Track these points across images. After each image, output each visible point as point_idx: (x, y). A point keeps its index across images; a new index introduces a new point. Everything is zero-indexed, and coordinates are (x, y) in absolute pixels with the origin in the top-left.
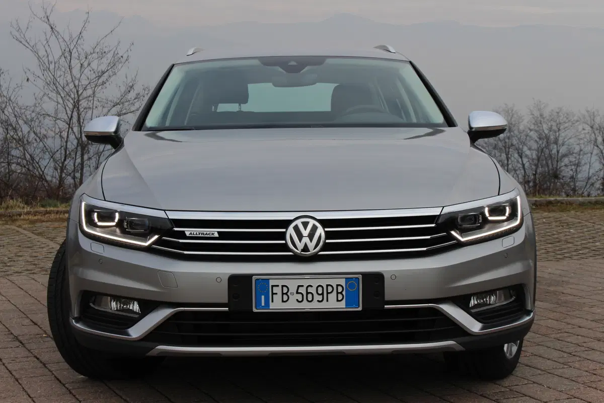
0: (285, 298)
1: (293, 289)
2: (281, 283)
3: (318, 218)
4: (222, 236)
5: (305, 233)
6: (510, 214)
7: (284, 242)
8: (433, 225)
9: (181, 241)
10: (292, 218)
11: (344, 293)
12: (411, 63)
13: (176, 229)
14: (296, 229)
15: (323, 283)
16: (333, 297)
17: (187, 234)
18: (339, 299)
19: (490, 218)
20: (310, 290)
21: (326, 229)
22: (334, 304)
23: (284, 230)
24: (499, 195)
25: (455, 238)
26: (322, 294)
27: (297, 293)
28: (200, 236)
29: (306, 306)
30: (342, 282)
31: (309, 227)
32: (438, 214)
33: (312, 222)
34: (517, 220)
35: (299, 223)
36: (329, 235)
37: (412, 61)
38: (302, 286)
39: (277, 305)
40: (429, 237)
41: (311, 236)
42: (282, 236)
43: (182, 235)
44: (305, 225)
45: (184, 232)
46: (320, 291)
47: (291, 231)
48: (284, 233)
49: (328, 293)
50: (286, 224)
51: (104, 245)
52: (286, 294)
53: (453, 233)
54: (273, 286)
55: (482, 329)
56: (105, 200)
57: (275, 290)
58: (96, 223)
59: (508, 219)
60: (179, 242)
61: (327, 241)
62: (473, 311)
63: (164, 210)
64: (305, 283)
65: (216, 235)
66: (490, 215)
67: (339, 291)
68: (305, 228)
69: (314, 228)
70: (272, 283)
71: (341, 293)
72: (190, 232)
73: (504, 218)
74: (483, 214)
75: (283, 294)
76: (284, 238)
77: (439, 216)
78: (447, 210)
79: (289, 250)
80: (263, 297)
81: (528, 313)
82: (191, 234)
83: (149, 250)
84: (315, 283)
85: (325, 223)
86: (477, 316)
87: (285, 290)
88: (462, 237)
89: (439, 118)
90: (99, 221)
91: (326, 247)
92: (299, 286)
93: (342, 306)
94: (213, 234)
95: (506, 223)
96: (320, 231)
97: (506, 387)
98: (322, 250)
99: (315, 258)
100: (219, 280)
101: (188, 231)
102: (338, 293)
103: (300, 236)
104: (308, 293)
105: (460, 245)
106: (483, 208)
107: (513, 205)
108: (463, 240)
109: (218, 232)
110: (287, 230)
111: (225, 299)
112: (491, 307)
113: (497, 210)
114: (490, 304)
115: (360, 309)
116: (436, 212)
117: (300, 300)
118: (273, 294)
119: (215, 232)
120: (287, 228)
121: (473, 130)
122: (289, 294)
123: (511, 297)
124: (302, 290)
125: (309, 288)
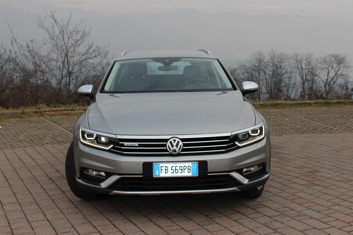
0: (167, 171)
1: (170, 168)
3: (180, 138)
4: (140, 146)
5: (175, 144)
6: (260, 133)
7: (166, 148)
8: (228, 140)
9: (123, 148)
10: (169, 138)
11: (191, 169)
12: (218, 60)
13: (120, 143)
14: (171, 142)
15: (183, 165)
16: (186, 171)
17: (125, 145)
18: (189, 172)
19: (252, 135)
20: (177, 168)
21: (183, 143)
22: (187, 174)
23: (166, 143)
24: (255, 125)
25: (237, 145)
26: (182, 170)
27: (172, 169)
28: (131, 145)
29: (175, 175)
30: (190, 165)
32: (230, 135)
33: (177, 140)
34: (262, 135)
35: (172, 140)
36: (184, 145)
37: (218, 58)
39: (163, 175)
40: (226, 145)
41: (177, 146)
42: (165, 146)
43: (123, 145)
44: (174, 141)
45: (124, 144)
46: (181, 169)
47: (168, 143)
48: (166, 144)
49: (184, 169)
50: (166, 140)
51: (90, 148)
52: (167, 170)
53: (236, 143)
54: (161, 167)
55: (249, 181)
56: (90, 129)
57: (162, 168)
58: (86, 138)
59: (259, 135)
60: (121, 148)
61: (184, 148)
62: (244, 174)
63: (115, 135)
64: (175, 165)
65: (137, 145)
66: (252, 133)
68: (175, 142)
69: (178, 142)
70: (161, 165)
71: (190, 169)
72: (126, 144)
73: (257, 134)
74: (249, 134)
75: (165, 170)
76: (166, 147)
77: (230, 136)
78: (234, 133)
79: (168, 151)
80: (157, 171)
81: (267, 173)
82: (127, 145)
83: (109, 151)
84: (179, 165)
85: (183, 140)
86: (246, 177)
87: (166, 168)
88: (239, 144)
89: (230, 86)
90: (88, 137)
91: (183, 150)
92: (172, 167)
93: (190, 174)
94: (136, 145)
95: (258, 137)
96: (181, 143)
97: (258, 202)
98: (182, 151)
99: (179, 155)
100: (139, 164)
101: (125, 144)
102: (188, 169)
103: (172, 146)
104: (176, 170)
105: (239, 147)
106: (248, 131)
107: (261, 129)
108: (240, 145)
109: (138, 144)
110: (167, 143)
111: (142, 173)
112: (251, 172)
113: (254, 131)
114: (252, 171)
115: (197, 175)
116: (229, 134)
117: (173, 172)
118: (161, 170)
119: (137, 144)
121: (244, 90)
122: (168, 170)
123: (260, 167)
124: (174, 168)
125: (176, 167)
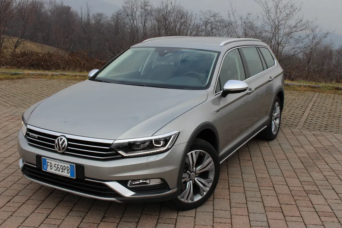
0: (51, 168)
1: (53, 165)
2: (50, 161)
3: (67, 137)
4: (39, 138)
5: (60, 143)
7: (54, 145)
8: (109, 148)
9: (28, 137)
10: (59, 136)
11: (69, 170)
13: (28, 132)
15: (63, 165)
16: (66, 171)
18: (68, 172)
19: (155, 145)
21: (69, 143)
22: (66, 174)
26: (62, 169)
27: (55, 167)
28: (33, 136)
29: (57, 172)
30: (69, 166)
31: (62, 141)
34: (165, 147)
36: (69, 145)
38: (56, 164)
39: (49, 170)
40: (105, 153)
41: (62, 144)
43: (29, 135)
44: (61, 139)
45: (29, 134)
47: (57, 141)
48: (55, 141)
49: (64, 169)
50: (55, 137)
53: (120, 152)
54: (48, 162)
57: (49, 164)
63: (27, 124)
64: (57, 163)
67: (68, 169)
69: (64, 141)
70: (47, 161)
73: (161, 146)
75: (51, 166)
77: (112, 144)
79: (55, 148)
80: (45, 165)
81: (170, 189)
82: (31, 135)
84: (60, 164)
86: (131, 189)
91: (67, 150)
92: (55, 164)
93: (69, 175)
94: (36, 137)
95: (162, 148)
96: (66, 143)
100: (34, 155)
102: (67, 170)
103: (58, 144)
104: (58, 168)
109: (38, 136)
115: (75, 178)
116: (110, 142)
117: (56, 170)
119: (37, 136)
120: (56, 139)
124: (56, 166)
125: (58, 166)
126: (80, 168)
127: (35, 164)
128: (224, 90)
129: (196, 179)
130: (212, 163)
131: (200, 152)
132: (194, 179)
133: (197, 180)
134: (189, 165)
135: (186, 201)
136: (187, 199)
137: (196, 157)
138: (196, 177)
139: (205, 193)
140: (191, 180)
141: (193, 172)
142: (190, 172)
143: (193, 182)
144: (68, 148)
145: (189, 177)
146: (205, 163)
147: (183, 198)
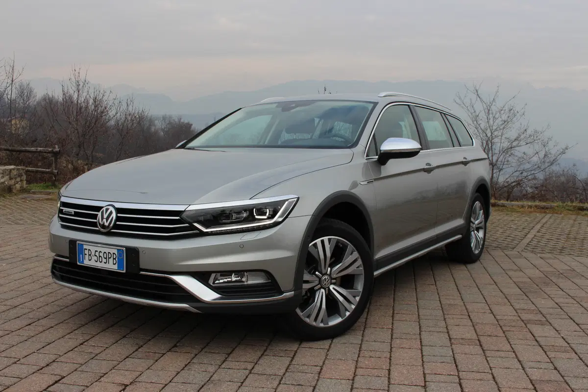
0: (90, 258)
1: (93, 253)
2: (88, 247)
3: (116, 207)
4: (76, 214)
5: (105, 216)
7: (96, 221)
8: (177, 218)
9: (60, 215)
10: (104, 206)
11: (117, 259)
13: (61, 208)
14: (103, 213)
15: (107, 250)
16: (111, 260)
18: (115, 263)
21: (119, 215)
22: (112, 266)
23: (98, 213)
24: (250, 199)
25: (197, 229)
26: (106, 258)
27: (95, 256)
28: (68, 213)
29: (99, 265)
30: (116, 251)
31: (109, 212)
32: (183, 210)
33: (111, 209)
34: (273, 219)
35: (105, 208)
36: (118, 219)
39: (87, 263)
40: (173, 226)
41: (108, 218)
42: (95, 217)
43: (62, 212)
44: (107, 210)
45: (63, 210)
46: (105, 256)
47: (100, 214)
48: (97, 215)
49: (109, 258)
50: (98, 209)
53: (196, 225)
54: (85, 249)
57: (86, 252)
59: (269, 218)
64: (99, 249)
67: (114, 257)
68: (106, 213)
70: (85, 247)
71: (115, 259)
73: (265, 217)
75: (89, 255)
77: (183, 212)
78: (193, 207)
79: (97, 226)
80: (81, 255)
82: (65, 211)
84: (103, 250)
85: (119, 210)
86: (215, 289)
87: (90, 253)
88: (207, 228)
91: (115, 227)
92: (96, 251)
93: (115, 268)
94: (72, 213)
95: (262, 221)
96: (114, 215)
98: (112, 228)
99: (108, 234)
100: (67, 241)
102: (114, 259)
103: (102, 218)
104: (100, 256)
105: (202, 234)
108: (205, 230)
109: (74, 212)
115: (124, 271)
117: (97, 260)
118: (85, 254)
119: (72, 211)
120: (99, 211)
122: (91, 255)
124: (97, 254)
125: (100, 253)
126: (132, 254)
127: (68, 256)
128: (382, 152)
129: (331, 287)
130: (359, 262)
131: (338, 241)
132: (329, 288)
133: (334, 288)
134: (318, 259)
135: (314, 324)
136: (316, 320)
137: (330, 247)
138: (331, 284)
139: (348, 314)
140: (322, 287)
141: (326, 274)
142: (321, 273)
143: (327, 292)
144: (118, 223)
145: (320, 283)
146: (348, 260)
147: (309, 317)
